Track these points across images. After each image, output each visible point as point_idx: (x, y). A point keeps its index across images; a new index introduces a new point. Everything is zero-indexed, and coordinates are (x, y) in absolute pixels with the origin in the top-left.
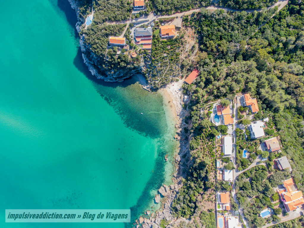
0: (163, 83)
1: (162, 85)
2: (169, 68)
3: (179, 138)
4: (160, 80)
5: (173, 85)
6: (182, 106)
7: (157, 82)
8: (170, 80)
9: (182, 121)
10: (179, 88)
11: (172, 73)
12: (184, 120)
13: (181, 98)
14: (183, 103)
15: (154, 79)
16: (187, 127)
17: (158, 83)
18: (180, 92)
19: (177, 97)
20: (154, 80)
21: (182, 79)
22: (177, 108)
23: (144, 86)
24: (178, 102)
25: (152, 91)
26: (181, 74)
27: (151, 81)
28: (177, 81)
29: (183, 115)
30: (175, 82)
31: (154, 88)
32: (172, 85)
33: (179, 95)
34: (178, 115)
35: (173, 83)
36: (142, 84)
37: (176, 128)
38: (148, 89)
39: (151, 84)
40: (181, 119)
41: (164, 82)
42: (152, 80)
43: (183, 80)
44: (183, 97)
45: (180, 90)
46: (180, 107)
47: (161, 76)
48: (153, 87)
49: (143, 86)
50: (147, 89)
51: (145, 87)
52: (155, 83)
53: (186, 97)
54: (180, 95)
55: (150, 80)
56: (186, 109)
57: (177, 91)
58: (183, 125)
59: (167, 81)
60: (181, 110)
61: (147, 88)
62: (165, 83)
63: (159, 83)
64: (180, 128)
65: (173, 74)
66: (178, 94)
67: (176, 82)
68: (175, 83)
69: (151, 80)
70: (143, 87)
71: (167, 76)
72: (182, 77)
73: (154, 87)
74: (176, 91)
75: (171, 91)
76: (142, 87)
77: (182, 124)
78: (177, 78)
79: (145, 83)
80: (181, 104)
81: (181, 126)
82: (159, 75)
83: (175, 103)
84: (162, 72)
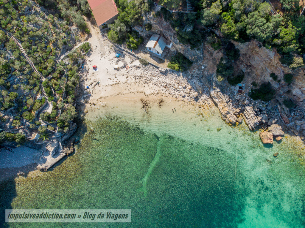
0: (67, 93)
1: (70, 99)
2: (22, 42)
3: (276, 129)
4: (50, 94)
5: (95, 68)
6: (174, 71)
7: (50, 110)
8: (69, 67)
9: (223, 91)
10: (114, 54)
11: (51, 46)
12: (226, 84)
13: (145, 63)
14: (167, 63)
15: (34, 113)
16: (254, 84)
17: (56, 108)
18: (127, 59)
19: (138, 72)
20: (38, 116)
21: (90, 35)
22: (172, 92)
23: (45, 161)
24: (155, 79)
25: (77, 142)
26: (74, 28)
27: (36, 130)
28: (87, 49)
29: (203, 79)
30: (87, 59)
31: (66, 129)
32: (91, 70)
33: (133, 64)
34: (197, 99)
35: (89, 66)
36: (33, 166)
37: (234, 125)
38: (62, 155)
39: (48, 134)
40: (215, 92)
41: (67, 87)
42: (33, 122)
43: (95, 31)
44: (148, 55)
45: (120, 55)
46: (171, 79)
47: (35, 85)
48: (63, 134)
49: (39, 166)
50: (58, 158)
51: (50, 160)
52: (49, 119)
53: (151, 44)
54: (137, 63)
55: (32, 131)
56: (190, 63)
57: (121, 64)
58: (238, 97)
59: (68, 77)
60: (184, 81)
61: (56, 153)
62: (70, 83)
63: (60, 104)
64: (242, 111)
65: (55, 45)
66: (129, 65)
67: (89, 54)
68: (92, 60)
69: (28, 127)
70: (44, 166)
71: (49, 64)
72: (83, 29)
73: (62, 128)
74: (117, 69)
75: (111, 82)
76: (43, 170)
77: (231, 98)
78: (79, 45)
79: (37, 153)
80: (165, 73)
81: (237, 103)
82: (25, 89)
83: (155, 89)
84: (21, 71)
